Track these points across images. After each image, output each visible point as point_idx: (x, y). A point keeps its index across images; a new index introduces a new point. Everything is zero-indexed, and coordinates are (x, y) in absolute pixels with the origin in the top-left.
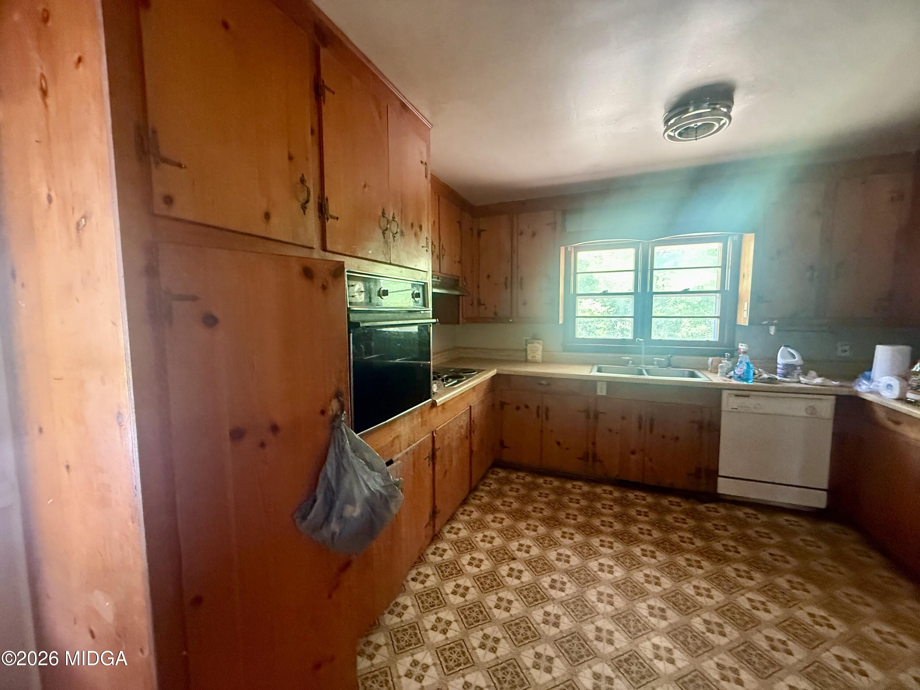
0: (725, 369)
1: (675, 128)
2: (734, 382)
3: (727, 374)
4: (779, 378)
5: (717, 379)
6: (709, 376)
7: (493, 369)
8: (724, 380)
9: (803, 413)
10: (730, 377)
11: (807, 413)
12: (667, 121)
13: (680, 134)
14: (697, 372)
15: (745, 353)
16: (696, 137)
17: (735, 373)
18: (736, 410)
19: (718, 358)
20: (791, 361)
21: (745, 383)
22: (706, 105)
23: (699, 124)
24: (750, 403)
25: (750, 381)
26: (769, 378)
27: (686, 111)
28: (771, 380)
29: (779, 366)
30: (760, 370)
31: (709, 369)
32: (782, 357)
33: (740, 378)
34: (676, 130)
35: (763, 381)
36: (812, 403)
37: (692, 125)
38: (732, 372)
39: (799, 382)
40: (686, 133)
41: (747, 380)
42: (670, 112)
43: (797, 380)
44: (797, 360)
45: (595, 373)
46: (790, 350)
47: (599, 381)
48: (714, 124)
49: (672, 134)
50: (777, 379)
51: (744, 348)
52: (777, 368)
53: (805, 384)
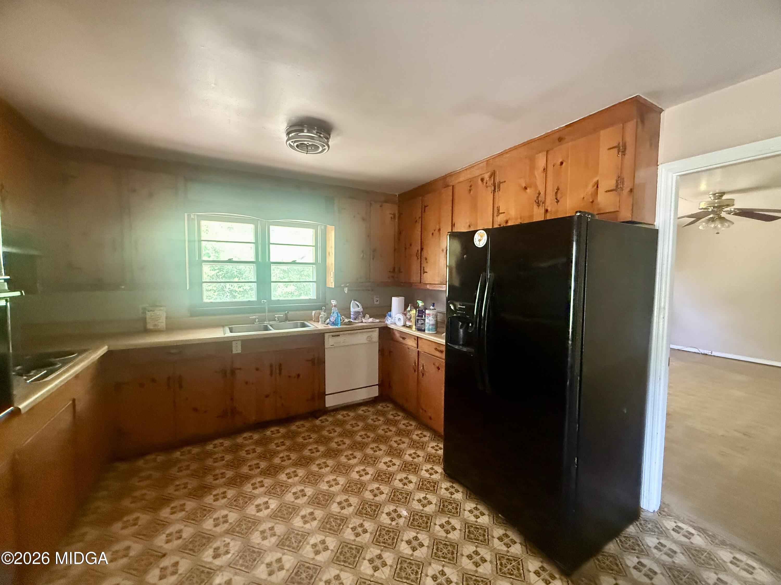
0: (323, 319)
1: (294, 140)
2: (330, 327)
3: (325, 322)
4: (353, 321)
5: (320, 326)
6: (314, 324)
7: (103, 346)
8: (325, 327)
9: (365, 341)
10: (327, 324)
11: (367, 340)
12: (288, 134)
13: (297, 146)
14: (306, 323)
15: (335, 306)
16: (307, 152)
17: (330, 320)
18: (333, 346)
19: (318, 311)
20: (357, 309)
21: (337, 327)
22: (315, 132)
23: (310, 143)
24: (340, 339)
25: (339, 325)
26: (348, 322)
27: (302, 131)
28: (350, 323)
29: (351, 313)
30: (343, 317)
31: (313, 320)
32: (353, 308)
33: (334, 324)
34: (295, 142)
35: (346, 324)
36: (369, 334)
37: (306, 143)
38: (328, 320)
39: (362, 322)
40: (301, 146)
41: (337, 325)
42: (291, 126)
43: (360, 321)
44: (360, 309)
45: (229, 334)
46: (356, 302)
47: (234, 341)
48: (319, 147)
49: (292, 144)
50: (352, 322)
51: (335, 303)
52: (350, 314)
53: (365, 323)
